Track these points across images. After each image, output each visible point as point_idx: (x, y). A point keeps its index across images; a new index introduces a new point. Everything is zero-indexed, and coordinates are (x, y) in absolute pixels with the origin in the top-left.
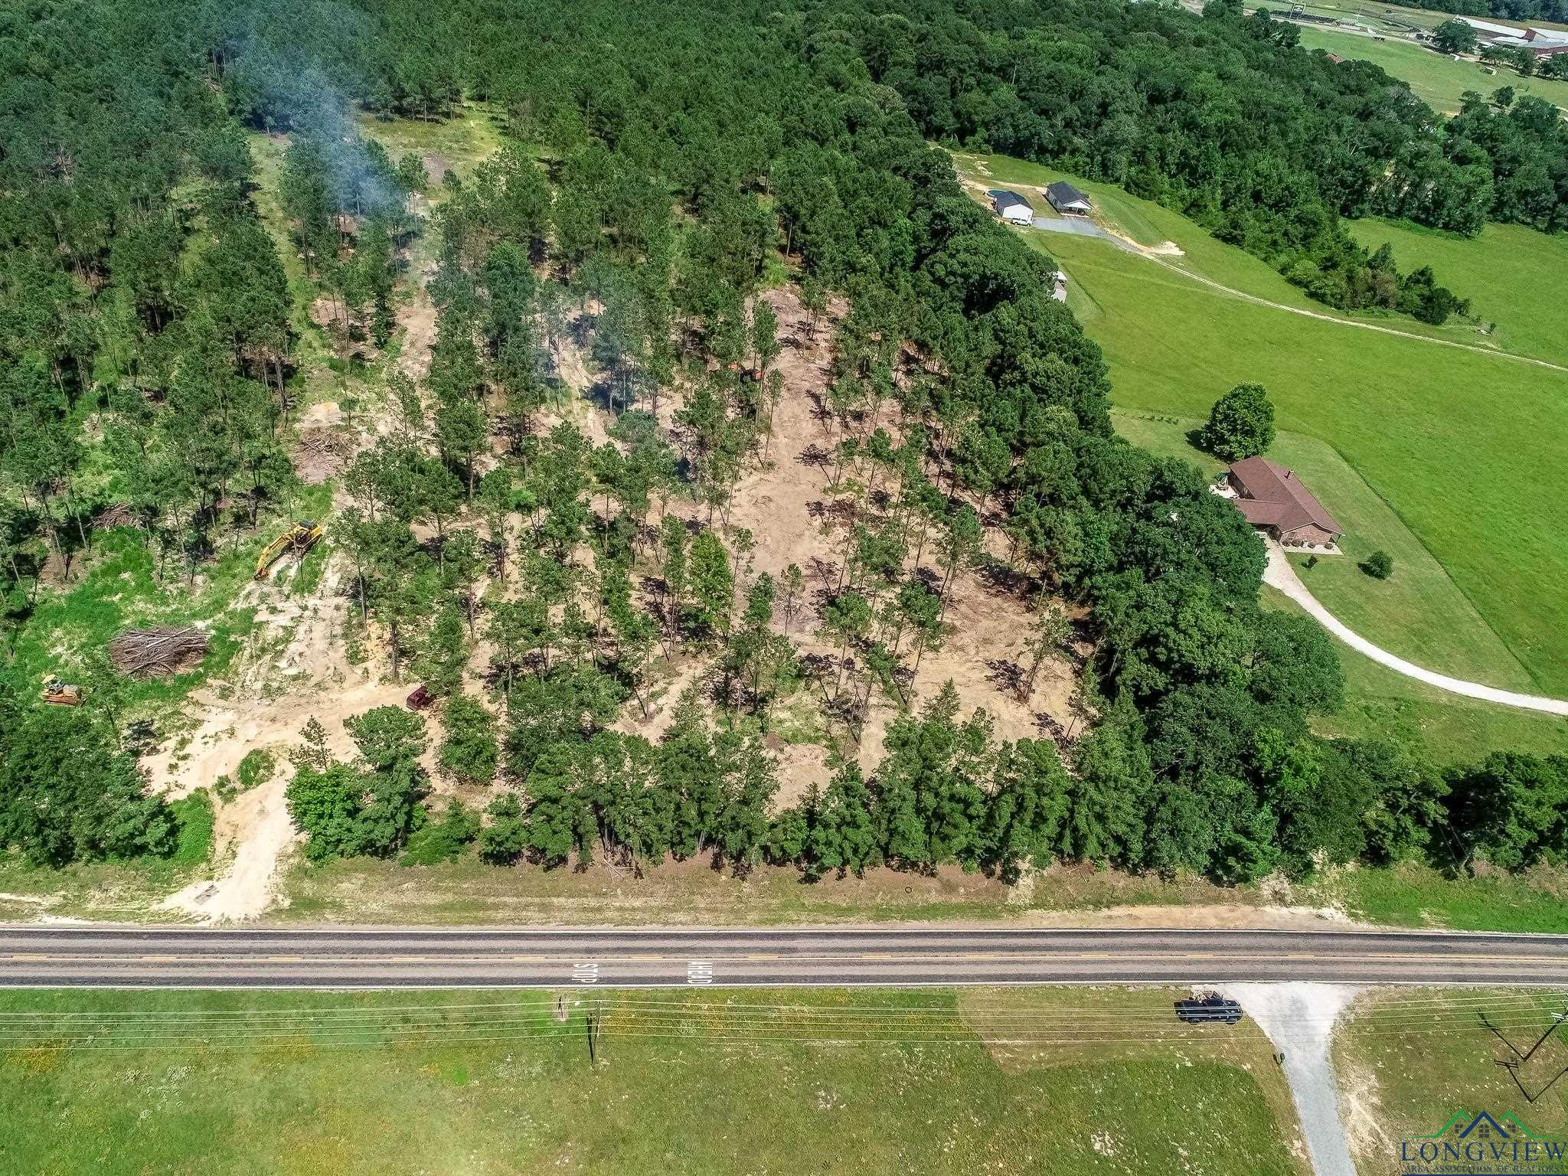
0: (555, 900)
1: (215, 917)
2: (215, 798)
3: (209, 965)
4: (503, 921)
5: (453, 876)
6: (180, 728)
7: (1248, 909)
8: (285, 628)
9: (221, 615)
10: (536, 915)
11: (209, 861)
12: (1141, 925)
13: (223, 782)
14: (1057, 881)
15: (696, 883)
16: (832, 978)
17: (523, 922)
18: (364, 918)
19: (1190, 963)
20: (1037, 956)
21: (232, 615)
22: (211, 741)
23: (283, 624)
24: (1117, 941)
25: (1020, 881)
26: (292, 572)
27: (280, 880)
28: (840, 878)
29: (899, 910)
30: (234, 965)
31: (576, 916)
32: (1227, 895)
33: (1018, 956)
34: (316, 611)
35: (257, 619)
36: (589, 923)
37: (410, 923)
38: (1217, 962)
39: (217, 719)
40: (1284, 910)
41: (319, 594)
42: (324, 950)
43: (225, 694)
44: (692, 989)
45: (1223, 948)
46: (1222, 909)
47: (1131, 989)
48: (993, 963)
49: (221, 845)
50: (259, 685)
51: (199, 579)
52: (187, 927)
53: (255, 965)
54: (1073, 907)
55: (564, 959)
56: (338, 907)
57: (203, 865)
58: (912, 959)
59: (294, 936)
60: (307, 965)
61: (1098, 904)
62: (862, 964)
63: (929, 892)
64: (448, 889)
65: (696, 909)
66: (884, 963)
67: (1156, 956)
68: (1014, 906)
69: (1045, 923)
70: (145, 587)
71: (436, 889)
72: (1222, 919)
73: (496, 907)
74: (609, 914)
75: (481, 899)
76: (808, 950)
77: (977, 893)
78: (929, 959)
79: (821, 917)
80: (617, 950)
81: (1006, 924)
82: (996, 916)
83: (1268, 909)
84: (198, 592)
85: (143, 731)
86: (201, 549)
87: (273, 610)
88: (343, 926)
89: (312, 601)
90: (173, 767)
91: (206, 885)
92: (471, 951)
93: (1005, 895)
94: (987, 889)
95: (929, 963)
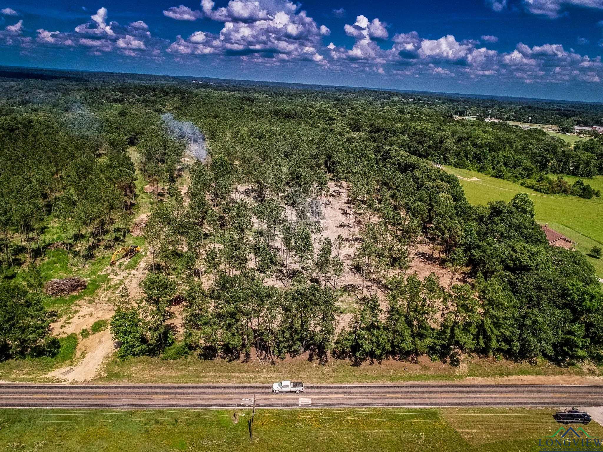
0: (233, 374)
1: (70, 381)
2: (80, 337)
3: (64, 399)
4: (207, 382)
5: (185, 364)
6: (69, 313)
7: (578, 377)
8: (120, 280)
9: (94, 277)
10: (224, 380)
11: (72, 359)
12: (525, 383)
13: (84, 331)
14: (479, 365)
15: (301, 366)
16: (373, 404)
17: (217, 382)
18: (142, 381)
19: (555, 398)
20: (476, 395)
21: (99, 276)
22: (82, 318)
23: (120, 279)
24: (515, 389)
25: (461, 365)
26: (126, 263)
27: (104, 367)
28: (371, 364)
29: (402, 377)
30: (76, 399)
31: (243, 380)
32: (565, 371)
33: (466, 395)
34: (134, 275)
35: (109, 277)
36: (250, 382)
37: (163, 383)
38: (569, 398)
39: (86, 310)
40: (597, 378)
41: (136, 270)
42: (121, 393)
43: (90, 302)
44: (301, 409)
45: (570, 392)
46: (566, 377)
47: (528, 409)
48: (454, 398)
49: (78, 354)
50: (106, 299)
51: (87, 266)
52: (57, 384)
53: (86, 399)
54: (489, 376)
55: (237, 396)
56: (129, 377)
57: (69, 361)
58: (412, 396)
59: (107, 388)
60: (111, 399)
61: (501, 375)
62: (387, 398)
63: (416, 370)
64: (182, 370)
65: (301, 377)
66: (398, 398)
67: (536, 395)
68: (459, 376)
69: (476, 382)
70: (65, 268)
71: (176, 370)
72: (567, 381)
73: (205, 377)
74: (259, 379)
75: (198, 374)
76: (359, 393)
77: (440, 370)
78: (421, 396)
79: (363, 380)
80: (264, 393)
81: (457, 382)
82: (452, 380)
83: (588, 377)
84: (86, 269)
85: (53, 314)
86: (89, 256)
87: (116, 274)
88: (130, 384)
89: (132, 272)
90: (63, 326)
91: (69, 368)
92: (192, 393)
93: (454, 371)
94: (444, 368)
95: (421, 398)
